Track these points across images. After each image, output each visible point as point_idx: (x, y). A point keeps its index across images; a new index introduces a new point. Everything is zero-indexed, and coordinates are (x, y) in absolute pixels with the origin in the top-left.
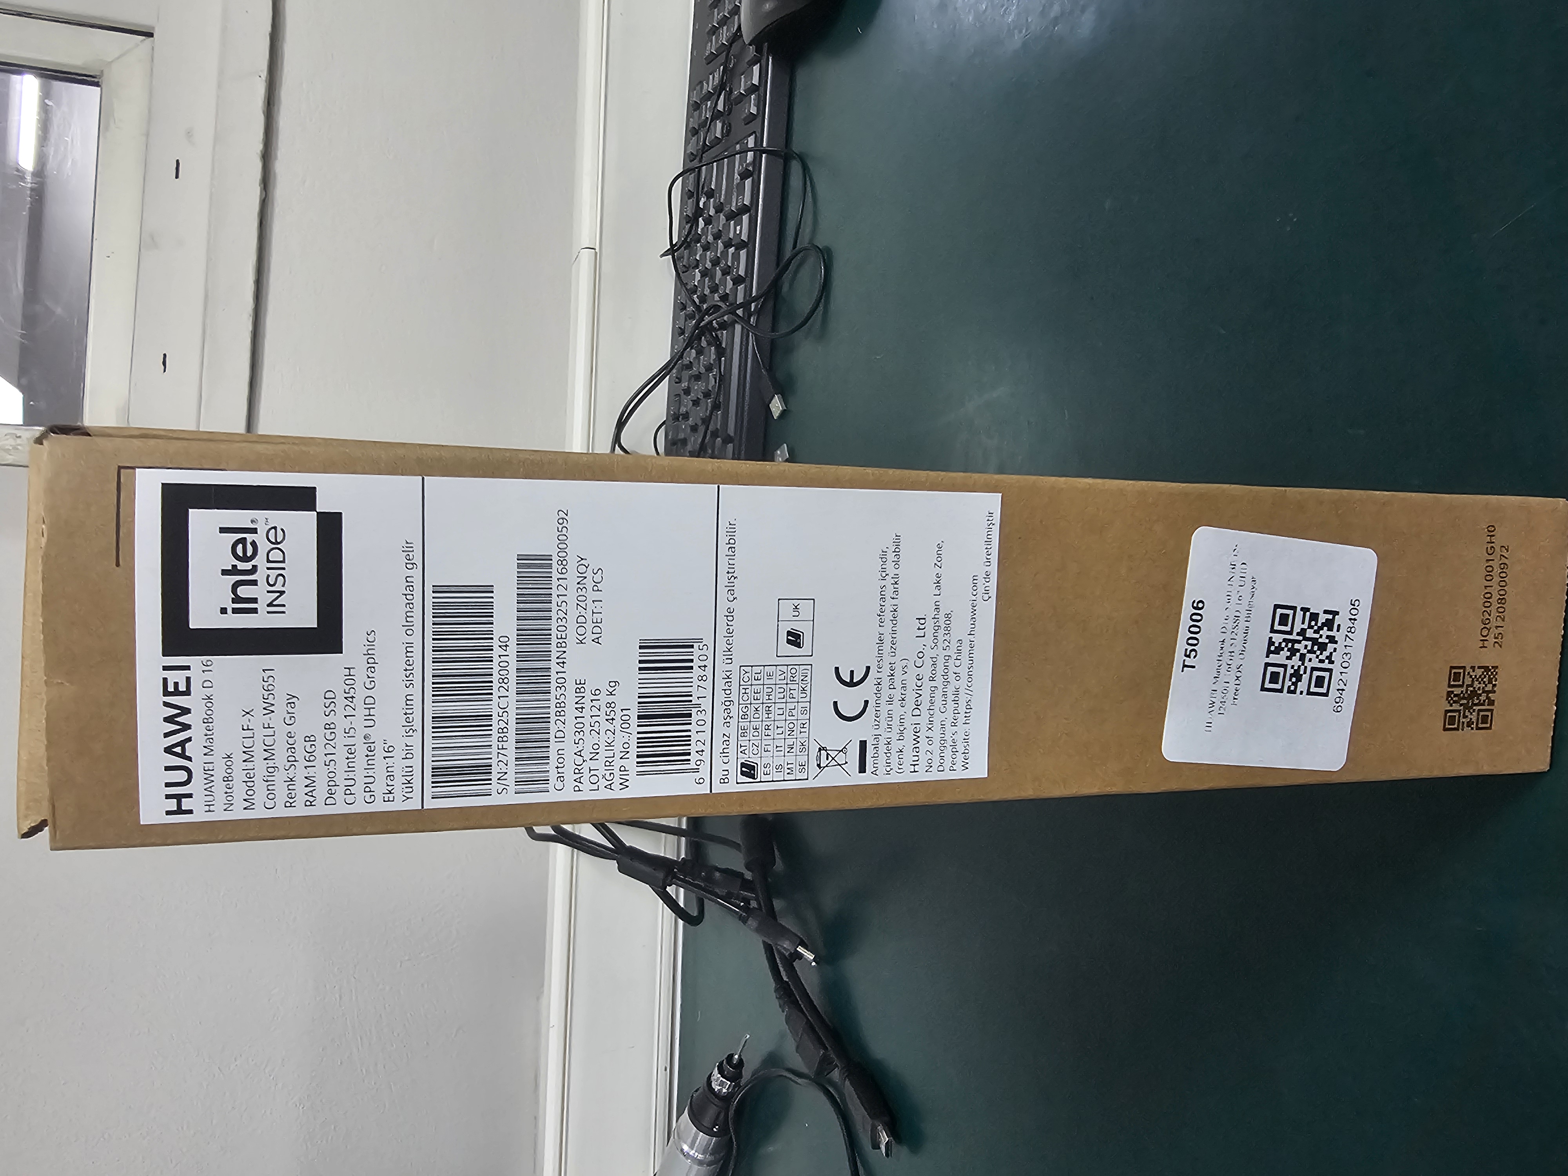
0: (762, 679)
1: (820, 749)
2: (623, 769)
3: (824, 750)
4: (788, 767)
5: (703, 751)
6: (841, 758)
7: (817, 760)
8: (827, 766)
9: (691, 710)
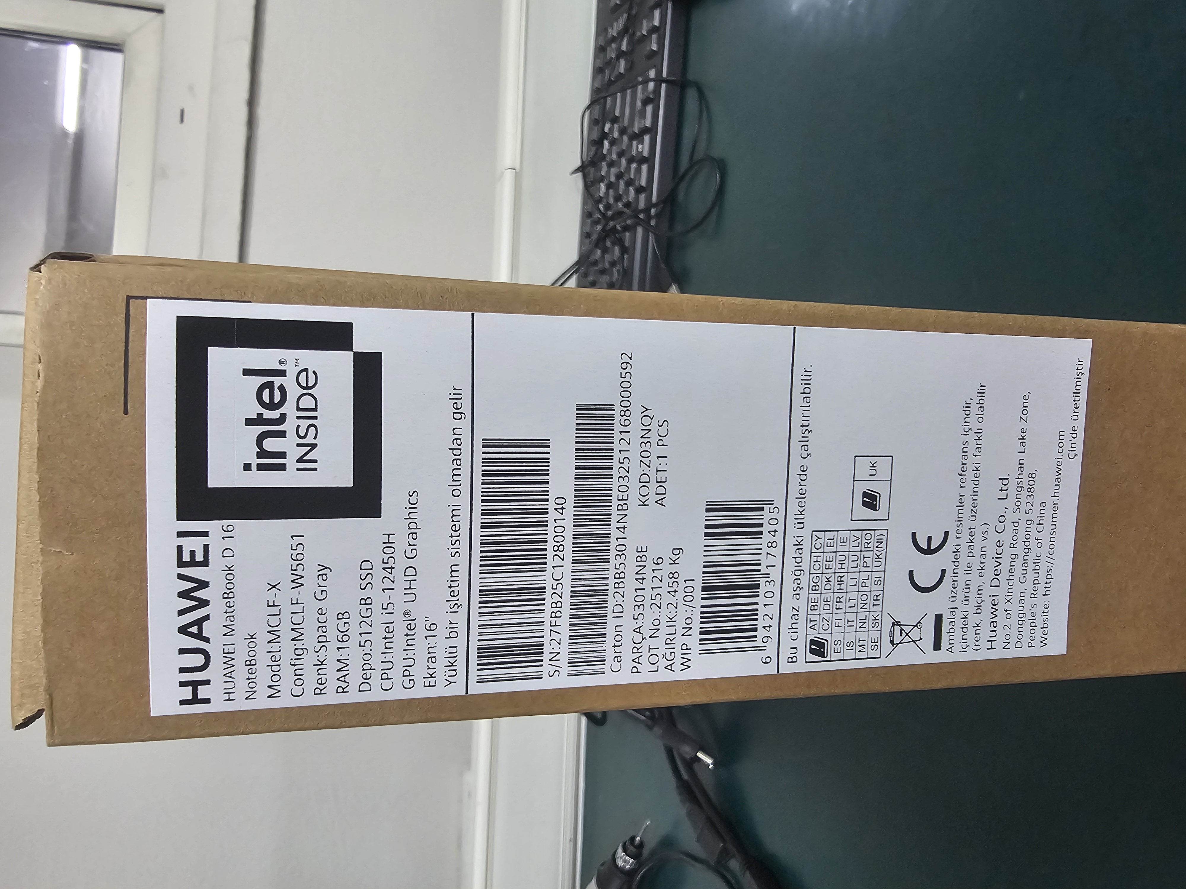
0: (835, 546)
1: (893, 623)
2: (684, 647)
3: (897, 625)
4: (859, 644)
5: (770, 626)
6: (915, 634)
7: (890, 636)
8: (900, 643)
9: (759, 581)
